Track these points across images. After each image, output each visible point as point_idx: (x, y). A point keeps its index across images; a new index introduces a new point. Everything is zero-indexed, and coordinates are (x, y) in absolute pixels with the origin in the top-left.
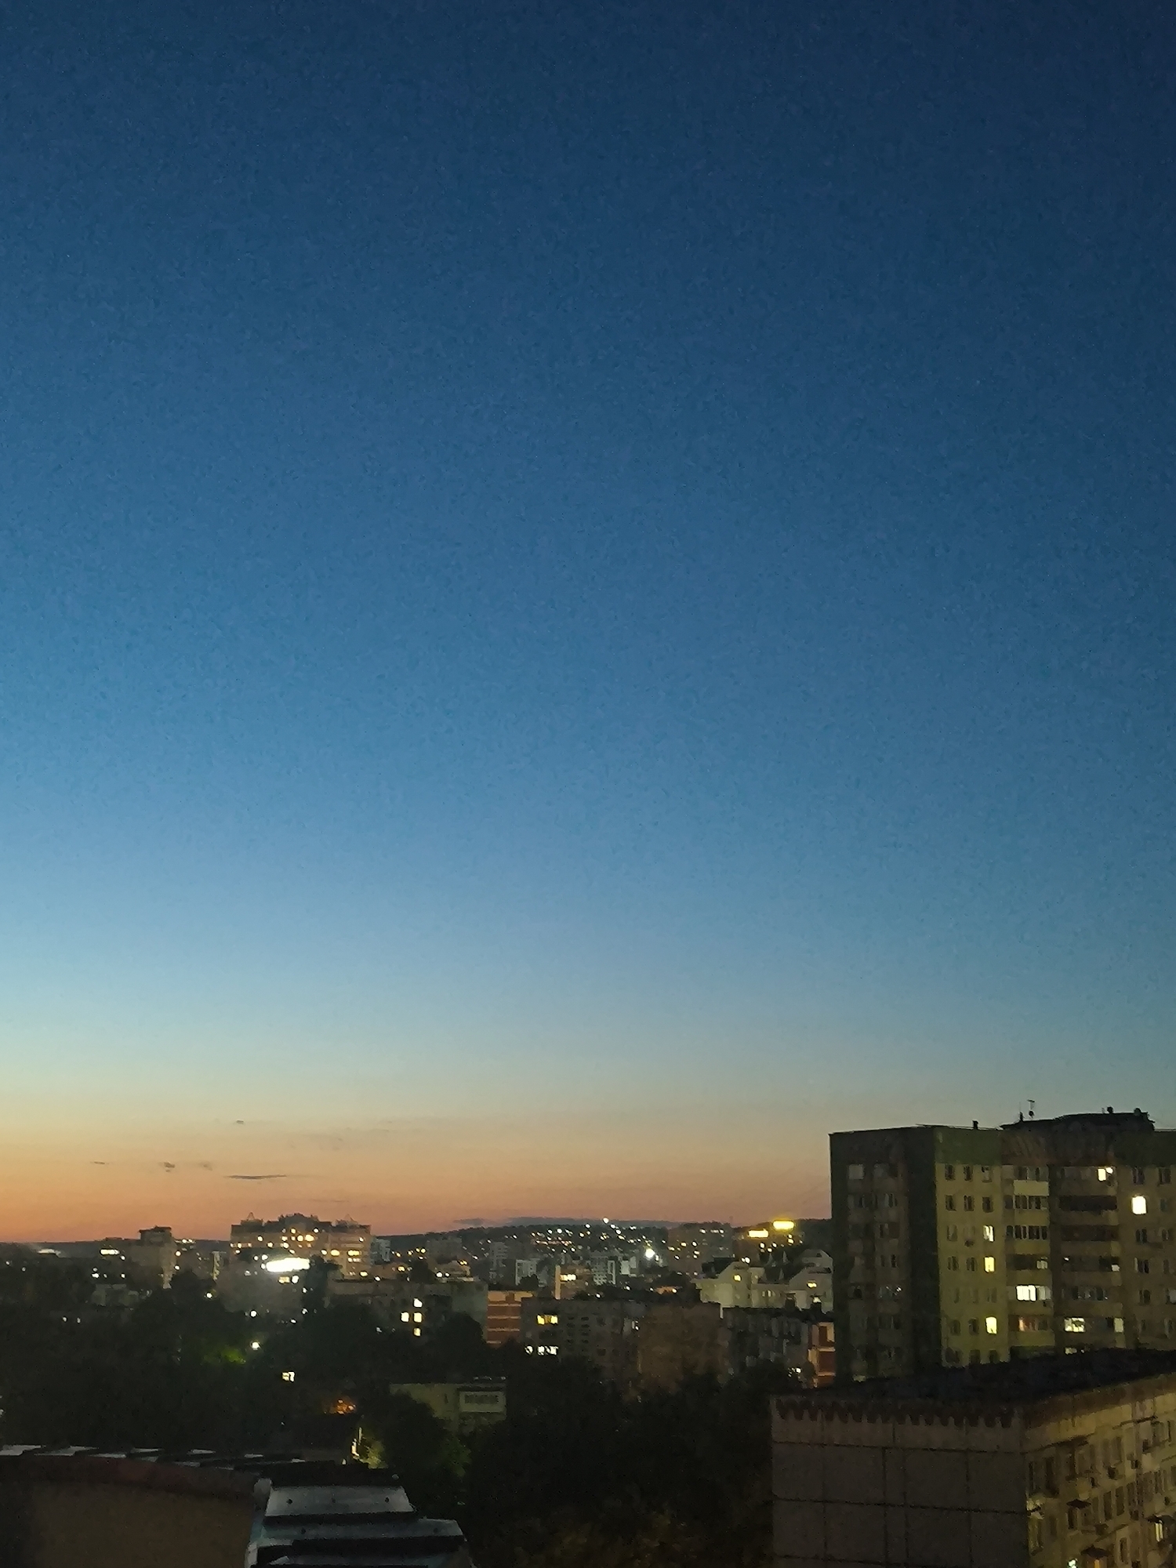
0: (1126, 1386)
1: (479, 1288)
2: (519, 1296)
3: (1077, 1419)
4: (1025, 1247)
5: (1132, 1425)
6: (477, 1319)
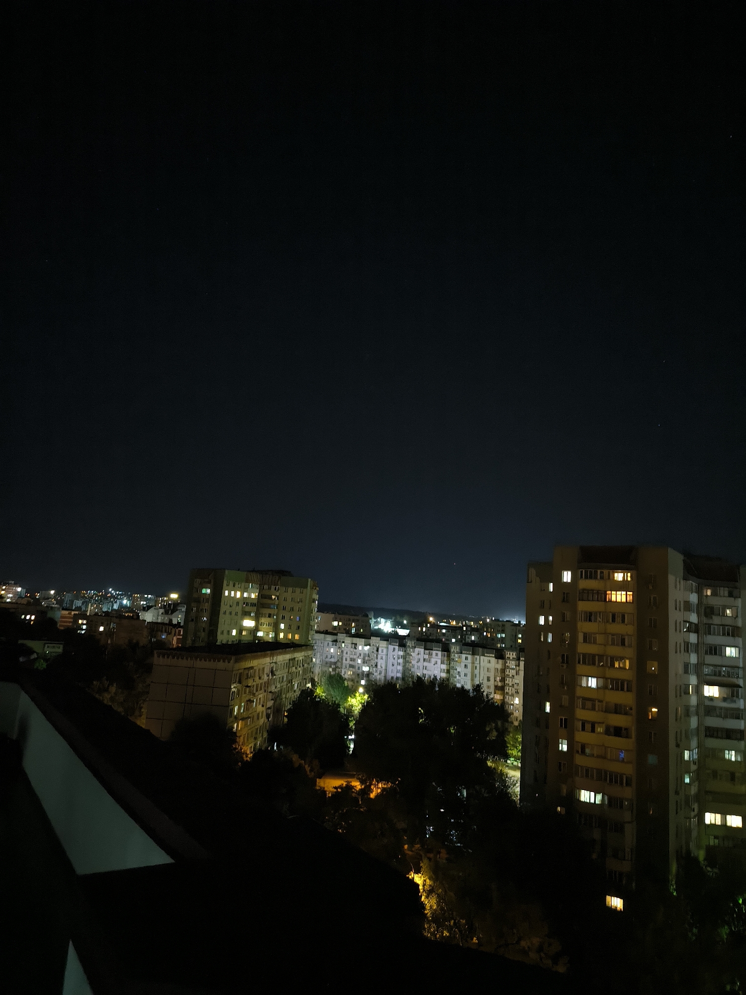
0: (269, 652)
1: (58, 609)
2: (73, 613)
3: (251, 661)
4: (248, 609)
5: (269, 664)
6: (56, 620)
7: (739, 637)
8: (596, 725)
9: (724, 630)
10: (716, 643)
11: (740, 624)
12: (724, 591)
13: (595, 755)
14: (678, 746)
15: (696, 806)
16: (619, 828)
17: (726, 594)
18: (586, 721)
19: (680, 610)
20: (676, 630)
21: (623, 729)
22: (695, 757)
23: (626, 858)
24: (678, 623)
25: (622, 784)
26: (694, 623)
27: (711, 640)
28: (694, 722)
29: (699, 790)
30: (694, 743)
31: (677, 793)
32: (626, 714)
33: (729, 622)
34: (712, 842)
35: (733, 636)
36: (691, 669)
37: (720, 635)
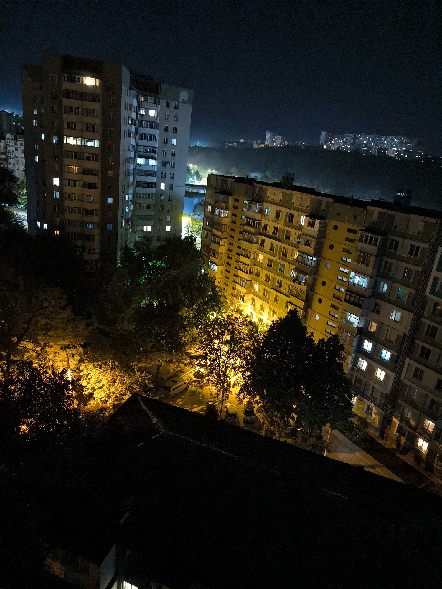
7: (157, 129)
8: (77, 182)
9: (150, 124)
10: (145, 132)
11: (158, 122)
12: (151, 100)
13: (77, 200)
14: (123, 192)
15: (130, 223)
16: (91, 238)
17: (153, 102)
18: (70, 180)
19: (127, 110)
20: (125, 123)
21: (93, 184)
22: (132, 198)
23: (95, 253)
24: (126, 118)
25: (93, 214)
26: (134, 119)
27: (143, 130)
28: (131, 179)
29: (132, 215)
30: (131, 191)
31: (122, 217)
32: (95, 175)
33: (153, 120)
34: (137, 239)
35: (154, 128)
36: (131, 148)
37: (147, 128)
